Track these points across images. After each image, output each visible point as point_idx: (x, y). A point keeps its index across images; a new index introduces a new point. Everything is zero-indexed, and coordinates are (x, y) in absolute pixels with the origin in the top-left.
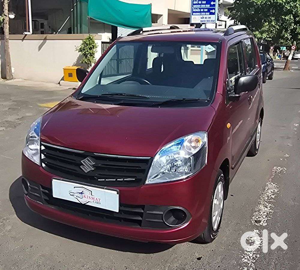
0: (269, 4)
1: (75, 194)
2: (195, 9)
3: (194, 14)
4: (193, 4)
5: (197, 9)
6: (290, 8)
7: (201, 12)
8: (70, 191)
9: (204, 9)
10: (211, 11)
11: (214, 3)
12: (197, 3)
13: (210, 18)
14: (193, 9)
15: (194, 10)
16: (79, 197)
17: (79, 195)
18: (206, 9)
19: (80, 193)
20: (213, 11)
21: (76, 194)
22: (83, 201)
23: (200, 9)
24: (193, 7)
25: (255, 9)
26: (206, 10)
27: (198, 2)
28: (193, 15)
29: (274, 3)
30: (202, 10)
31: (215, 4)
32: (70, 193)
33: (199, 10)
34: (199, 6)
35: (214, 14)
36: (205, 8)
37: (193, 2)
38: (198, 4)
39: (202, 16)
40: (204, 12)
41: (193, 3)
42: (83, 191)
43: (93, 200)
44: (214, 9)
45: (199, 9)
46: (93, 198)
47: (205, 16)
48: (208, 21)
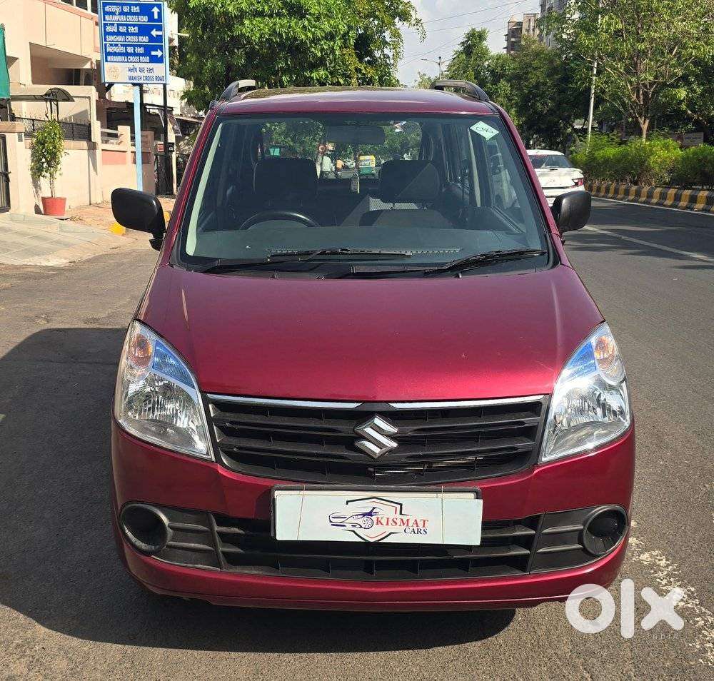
0: (277, 41)
1: (347, 521)
2: (111, 45)
3: (109, 58)
4: (106, 33)
5: (116, 45)
6: (322, 53)
7: (127, 54)
8: (334, 515)
9: (134, 46)
10: (153, 53)
11: (159, 33)
12: (116, 30)
13: (151, 70)
14: (106, 45)
15: (109, 49)
16: (361, 527)
17: (361, 521)
18: (140, 46)
19: (364, 515)
20: (159, 53)
21: (351, 520)
22: (372, 534)
23: (126, 46)
24: (105, 40)
25: (246, 53)
26: (141, 50)
27: (118, 28)
28: (106, 61)
29: (288, 39)
30: (130, 50)
31: (161, 36)
32: (332, 520)
33: (123, 50)
34: (120, 38)
35: (160, 60)
36: (137, 45)
37: (105, 28)
38: (119, 33)
39: (130, 65)
40: (135, 54)
41: (105, 30)
42: (374, 508)
43: (405, 527)
44: (161, 48)
45: (122, 45)
46: (405, 521)
47: (137, 65)
48: (146, 78)
